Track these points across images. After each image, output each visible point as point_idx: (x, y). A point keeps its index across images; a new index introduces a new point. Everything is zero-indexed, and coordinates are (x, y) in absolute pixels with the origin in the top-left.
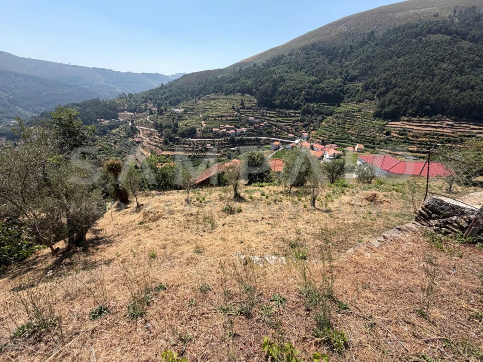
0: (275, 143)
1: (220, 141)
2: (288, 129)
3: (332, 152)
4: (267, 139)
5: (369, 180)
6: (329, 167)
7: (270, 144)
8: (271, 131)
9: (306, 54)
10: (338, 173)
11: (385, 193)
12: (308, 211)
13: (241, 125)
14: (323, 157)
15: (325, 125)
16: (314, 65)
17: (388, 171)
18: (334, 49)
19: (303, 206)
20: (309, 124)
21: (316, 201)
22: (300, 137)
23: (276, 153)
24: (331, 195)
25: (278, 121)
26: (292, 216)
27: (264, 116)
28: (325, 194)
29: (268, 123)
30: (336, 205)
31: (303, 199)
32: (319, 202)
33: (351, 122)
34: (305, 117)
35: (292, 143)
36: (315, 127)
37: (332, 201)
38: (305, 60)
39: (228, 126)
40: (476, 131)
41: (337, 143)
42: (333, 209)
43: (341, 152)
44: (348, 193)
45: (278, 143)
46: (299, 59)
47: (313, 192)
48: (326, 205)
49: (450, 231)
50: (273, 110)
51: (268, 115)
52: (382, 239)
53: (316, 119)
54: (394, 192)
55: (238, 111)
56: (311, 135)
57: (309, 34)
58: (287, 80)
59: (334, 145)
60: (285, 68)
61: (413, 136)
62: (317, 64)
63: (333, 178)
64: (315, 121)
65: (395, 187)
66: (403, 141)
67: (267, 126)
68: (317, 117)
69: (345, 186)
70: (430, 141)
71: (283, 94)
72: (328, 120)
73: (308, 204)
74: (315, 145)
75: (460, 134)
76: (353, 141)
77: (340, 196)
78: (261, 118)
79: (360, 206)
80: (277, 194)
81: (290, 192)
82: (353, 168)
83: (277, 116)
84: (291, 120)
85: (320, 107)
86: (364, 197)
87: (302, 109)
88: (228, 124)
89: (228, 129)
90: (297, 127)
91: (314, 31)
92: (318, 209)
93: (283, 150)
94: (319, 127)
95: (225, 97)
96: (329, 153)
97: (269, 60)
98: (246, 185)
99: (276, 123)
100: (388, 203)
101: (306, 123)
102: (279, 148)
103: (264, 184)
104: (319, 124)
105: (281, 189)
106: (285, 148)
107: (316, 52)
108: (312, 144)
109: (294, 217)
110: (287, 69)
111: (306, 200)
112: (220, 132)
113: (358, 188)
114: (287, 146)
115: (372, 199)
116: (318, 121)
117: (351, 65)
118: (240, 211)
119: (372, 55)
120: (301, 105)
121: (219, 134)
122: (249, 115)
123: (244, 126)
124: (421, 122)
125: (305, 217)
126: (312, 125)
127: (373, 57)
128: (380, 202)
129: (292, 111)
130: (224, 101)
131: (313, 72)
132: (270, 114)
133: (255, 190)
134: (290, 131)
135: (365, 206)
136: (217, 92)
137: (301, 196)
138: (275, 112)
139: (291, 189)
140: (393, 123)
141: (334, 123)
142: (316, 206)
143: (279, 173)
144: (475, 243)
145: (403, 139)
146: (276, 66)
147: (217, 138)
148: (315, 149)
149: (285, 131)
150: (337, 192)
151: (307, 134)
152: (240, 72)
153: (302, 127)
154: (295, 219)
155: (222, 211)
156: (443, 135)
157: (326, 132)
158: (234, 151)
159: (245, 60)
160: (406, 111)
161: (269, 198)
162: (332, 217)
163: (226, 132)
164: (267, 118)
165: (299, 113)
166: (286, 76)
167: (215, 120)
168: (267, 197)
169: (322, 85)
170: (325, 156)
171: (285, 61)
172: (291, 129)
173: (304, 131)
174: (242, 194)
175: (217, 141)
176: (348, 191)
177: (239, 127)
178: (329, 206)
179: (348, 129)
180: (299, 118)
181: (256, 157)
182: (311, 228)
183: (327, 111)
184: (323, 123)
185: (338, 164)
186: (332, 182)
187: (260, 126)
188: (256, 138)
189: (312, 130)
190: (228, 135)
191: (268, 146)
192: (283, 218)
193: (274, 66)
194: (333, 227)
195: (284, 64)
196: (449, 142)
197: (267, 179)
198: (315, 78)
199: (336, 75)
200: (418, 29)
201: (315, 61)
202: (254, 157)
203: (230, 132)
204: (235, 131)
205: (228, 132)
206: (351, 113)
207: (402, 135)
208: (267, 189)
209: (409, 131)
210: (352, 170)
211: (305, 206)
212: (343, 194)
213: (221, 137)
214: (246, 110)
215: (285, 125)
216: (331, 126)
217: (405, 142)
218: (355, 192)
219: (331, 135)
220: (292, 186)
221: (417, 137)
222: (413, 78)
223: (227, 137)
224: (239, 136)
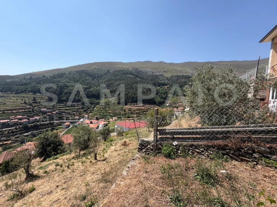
0: (66, 124)
1: (10, 130)
2: (74, 114)
3: (103, 123)
4: (60, 122)
5: (122, 134)
6: (102, 132)
7: (62, 125)
8: (62, 116)
9: (79, 75)
10: (107, 134)
11: (129, 139)
12: (93, 164)
13: (34, 115)
14: (98, 126)
15: (96, 109)
16: (84, 80)
17: (128, 128)
18: (94, 74)
19: (89, 163)
20: (87, 110)
21: (97, 155)
22: (83, 117)
23: (68, 130)
24: (106, 148)
25: (66, 110)
26: (82, 174)
27: (55, 107)
28: (102, 149)
29: (59, 111)
30: (108, 154)
31: (89, 157)
32: (99, 155)
33: (108, 107)
34: (84, 106)
35: (78, 122)
36: (91, 111)
37: (106, 152)
38: (79, 77)
39: (21, 117)
40: (150, 107)
41: (104, 118)
42: (107, 157)
43: (107, 122)
44: (114, 144)
45: (68, 123)
46: (76, 76)
47: (95, 150)
48: (103, 156)
49: (149, 152)
50: (62, 103)
51: (58, 106)
52: (127, 169)
53: (91, 107)
54: (132, 137)
55: (30, 105)
56: (90, 115)
57: (79, 65)
58: (69, 86)
59: (103, 119)
60: (66, 80)
61: (133, 111)
62: (86, 80)
63: (105, 138)
64: (90, 108)
65: (132, 135)
66: (131, 113)
67: (58, 113)
68: (91, 105)
69: (112, 141)
70: (139, 112)
71: (68, 94)
72: (98, 107)
73: (93, 159)
74: (92, 121)
75: (146, 108)
76: (112, 116)
77: (110, 147)
78: (52, 109)
79: (120, 150)
80: (70, 160)
81: (79, 155)
82: (114, 130)
83: (65, 106)
84: (75, 108)
85: (92, 100)
86: (121, 144)
87: (82, 102)
88: (20, 115)
89: (21, 119)
90: (80, 112)
91: (82, 65)
92: (99, 161)
93: (72, 127)
94: (93, 111)
95: (15, 95)
96: (101, 124)
97: (55, 75)
98: (41, 162)
99: (65, 111)
100: (131, 144)
101: (85, 109)
102: (69, 126)
103: (58, 156)
104: (93, 109)
105: (73, 155)
106: (73, 126)
107: (84, 75)
108: (91, 120)
109: (84, 173)
110: (68, 81)
111: (91, 157)
112: (9, 123)
113: (118, 140)
114: (75, 124)
115: (125, 144)
116: (92, 108)
117: (103, 82)
118: (33, 190)
119: (110, 79)
120: (80, 100)
121: (9, 124)
122: (42, 107)
123: (37, 115)
124: (134, 105)
125: (92, 170)
126: (89, 110)
127: (111, 80)
128: (128, 145)
129: (75, 103)
130: (15, 98)
131: (84, 83)
132: (60, 105)
133: (50, 164)
134: (76, 114)
135: (122, 149)
136: (5, 92)
137: (88, 156)
138: (64, 104)
139: (80, 153)
140: (125, 106)
141: (100, 108)
142: (98, 159)
143: (69, 144)
144: (156, 154)
145: (130, 112)
146: (61, 78)
147: (6, 128)
148: (93, 123)
149: (72, 115)
150: (108, 146)
151: (87, 115)
152: (31, 79)
153: (83, 112)
154: (85, 174)
155: (8, 200)
156: (142, 109)
157: (97, 113)
158: (28, 136)
159: (35, 72)
160: (128, 101)
161: (64, 166)
162: (107, 163)
163: (17, 122)
164: (58, 108)
165: (80, 104)
166: (68, 84)
167: (3, 113)
168: (61, 166)
169: (91, 90)
170: (99, 126)
171: (66, 76)
172: (77, 114)
173: (85, 114)
174: (36, 173)
175: (6, 131)
176: (113, 143)
177: (32, 117)
178: (105, 156)
179: (108, 110)
180: (80, 107)
181: (49, 137)
182: (96, 176)
183: (96, 103)
184: (95, 109)
185: (106, 129)
186: (105, 140)
187: (52, 114)
188: (50, 123)
189: (90, 113)
190: (21, 124)
191: (61, 126)
192: (75, 178)
193: (59, 78)
194: (109, 169)
195: (66, 78)
196: (144, 111)
197: (61, 151)
198: (87, 86)
199: (97, 86)
200: (124, 72)
201: (85, 78)
202: (48, 137)
203: (22, 121)
204: (28, 119)
205: (19, 121)
206: (108, 103)
207: (130, 111)
208: (61, 159)
209: (132, 109)
210: (113, 131)
211: (91, 162)
212: (111, 146)
213: (11, 126)
214: (38, 104)
215: (72, 112)
216: (100, 110)
217: (131, 114)
218: (117, 142)
219: (101, 114)
220: (80, 150)
221: (135, 111)
222: (127, 89)
223: (19, 126)
224: (32, 123)
